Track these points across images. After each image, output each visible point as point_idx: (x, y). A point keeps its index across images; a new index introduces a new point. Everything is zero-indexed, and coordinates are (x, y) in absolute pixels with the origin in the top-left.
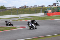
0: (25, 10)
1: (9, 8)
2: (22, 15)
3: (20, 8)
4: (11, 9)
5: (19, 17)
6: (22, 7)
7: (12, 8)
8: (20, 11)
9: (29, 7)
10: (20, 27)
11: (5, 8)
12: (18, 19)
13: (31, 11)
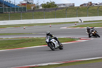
0: (90, 9)
1: (63, 6)
2: (84, 19)
3: (81, 5)
4: (65, 8)
5: (80, 21)
6: (85, 4)
7: (68, 6)
8: (81, 11)
9: (96, 4)
10: (80, 39)
11: (56, 5)
12: (78, 24)
13: (100, 11)
